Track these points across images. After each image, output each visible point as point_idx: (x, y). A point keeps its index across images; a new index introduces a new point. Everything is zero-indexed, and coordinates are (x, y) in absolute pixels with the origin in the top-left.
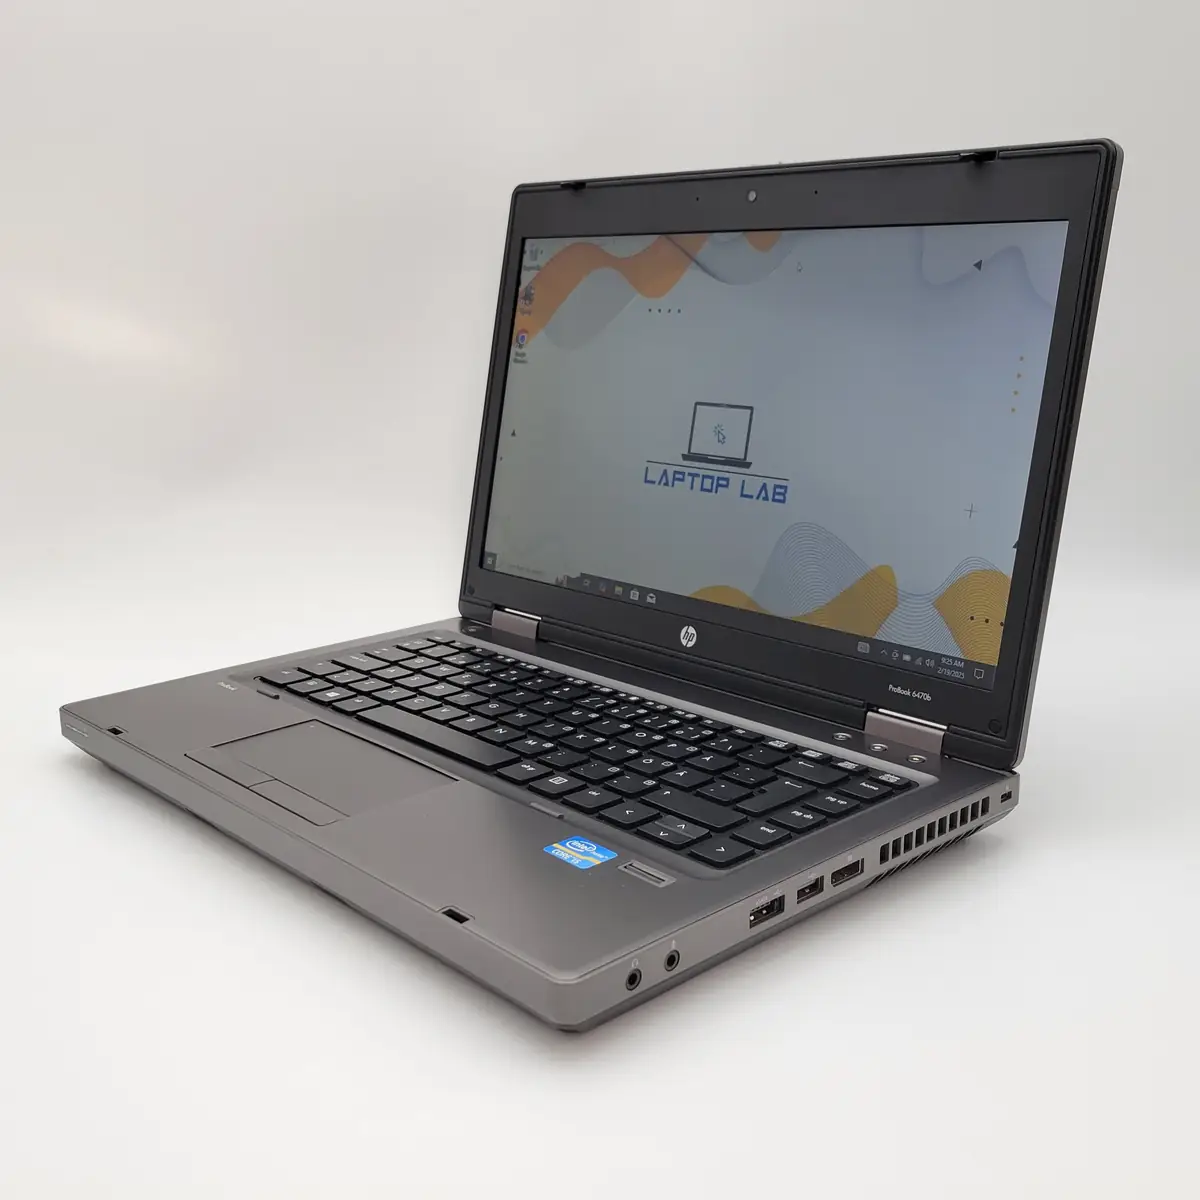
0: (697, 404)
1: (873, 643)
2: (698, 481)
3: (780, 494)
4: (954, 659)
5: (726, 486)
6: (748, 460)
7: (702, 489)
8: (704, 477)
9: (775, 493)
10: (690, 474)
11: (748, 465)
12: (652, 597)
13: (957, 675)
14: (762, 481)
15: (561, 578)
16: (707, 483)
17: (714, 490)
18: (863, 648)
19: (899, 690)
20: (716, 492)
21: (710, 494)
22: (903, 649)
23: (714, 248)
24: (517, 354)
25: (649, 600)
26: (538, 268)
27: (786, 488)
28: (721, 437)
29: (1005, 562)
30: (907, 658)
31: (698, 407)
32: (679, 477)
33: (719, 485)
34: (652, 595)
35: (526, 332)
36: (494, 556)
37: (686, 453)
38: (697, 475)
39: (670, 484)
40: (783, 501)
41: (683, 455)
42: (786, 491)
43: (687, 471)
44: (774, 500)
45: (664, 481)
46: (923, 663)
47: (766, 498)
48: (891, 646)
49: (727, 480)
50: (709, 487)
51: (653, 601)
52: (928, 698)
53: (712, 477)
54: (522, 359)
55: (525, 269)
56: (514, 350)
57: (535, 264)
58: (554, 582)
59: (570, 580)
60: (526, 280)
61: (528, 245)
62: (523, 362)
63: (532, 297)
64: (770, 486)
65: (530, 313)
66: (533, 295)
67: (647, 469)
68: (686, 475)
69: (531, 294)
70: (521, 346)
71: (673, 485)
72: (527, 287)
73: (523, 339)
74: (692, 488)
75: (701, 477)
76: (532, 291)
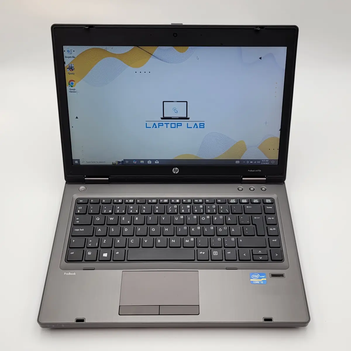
0: (163, 102)
1: (239, 160)
2: (169, 126)
3: (202, 126)
4: (265, 160)
5: (181, 125)
6: (188, 117)
7: (171, 127)
8: (171, 124)
9: (200, 126)
10: (165, 123)
11: (188, 119)
12: (157, 162)
13: (267, 163)
14: (194, 123)
15: (114, 162)
16: (173, 126)
17: (176, 127)
18: (238, 162)
19: (251, 171)
20: (177, 128)
21: (175, 128)
22: (250, 160)
24: (70, 89)
25: (156, 163)
26: (73, 57)
27: (204, 124)
28: (176, 111)
29: (277, 134)
30: (251, 162)
32: (161, 124)
33: (177, 126)
35: (74, 81)
37: (162, 117)
38: (169, 123)
39: (157, 127)
40: (204, 127)
41: (161, 118)
42: (204, 125)
43: (164, 123)
44: (200, 127)
45: (155, 126)
46: (256, 162)
47: (197, 127)
48: (246, 160)
49: (181, 124)
51: (158, 162)
52: (260, 171)
53: (175, 124)
54: (74, 91)
55: (66, 57)
56: (68, 88)
57: (71, 55)
58: (111, 164)
59: (119, 162)
60: (68, 62)
61: (65, 48)
62: (75, 92)
63: (73, 68)
64: (198, 124)
65: (74, 74)
66: (73, 67)
67: (146, 124)
68: (164, 124)
69: (72, 67)
70: (72, 86)
71: (159, 127)
72: (69, 64)
73: (72, 84)
74: (167, 128)
75: (170, 124)
76: (73, 66)
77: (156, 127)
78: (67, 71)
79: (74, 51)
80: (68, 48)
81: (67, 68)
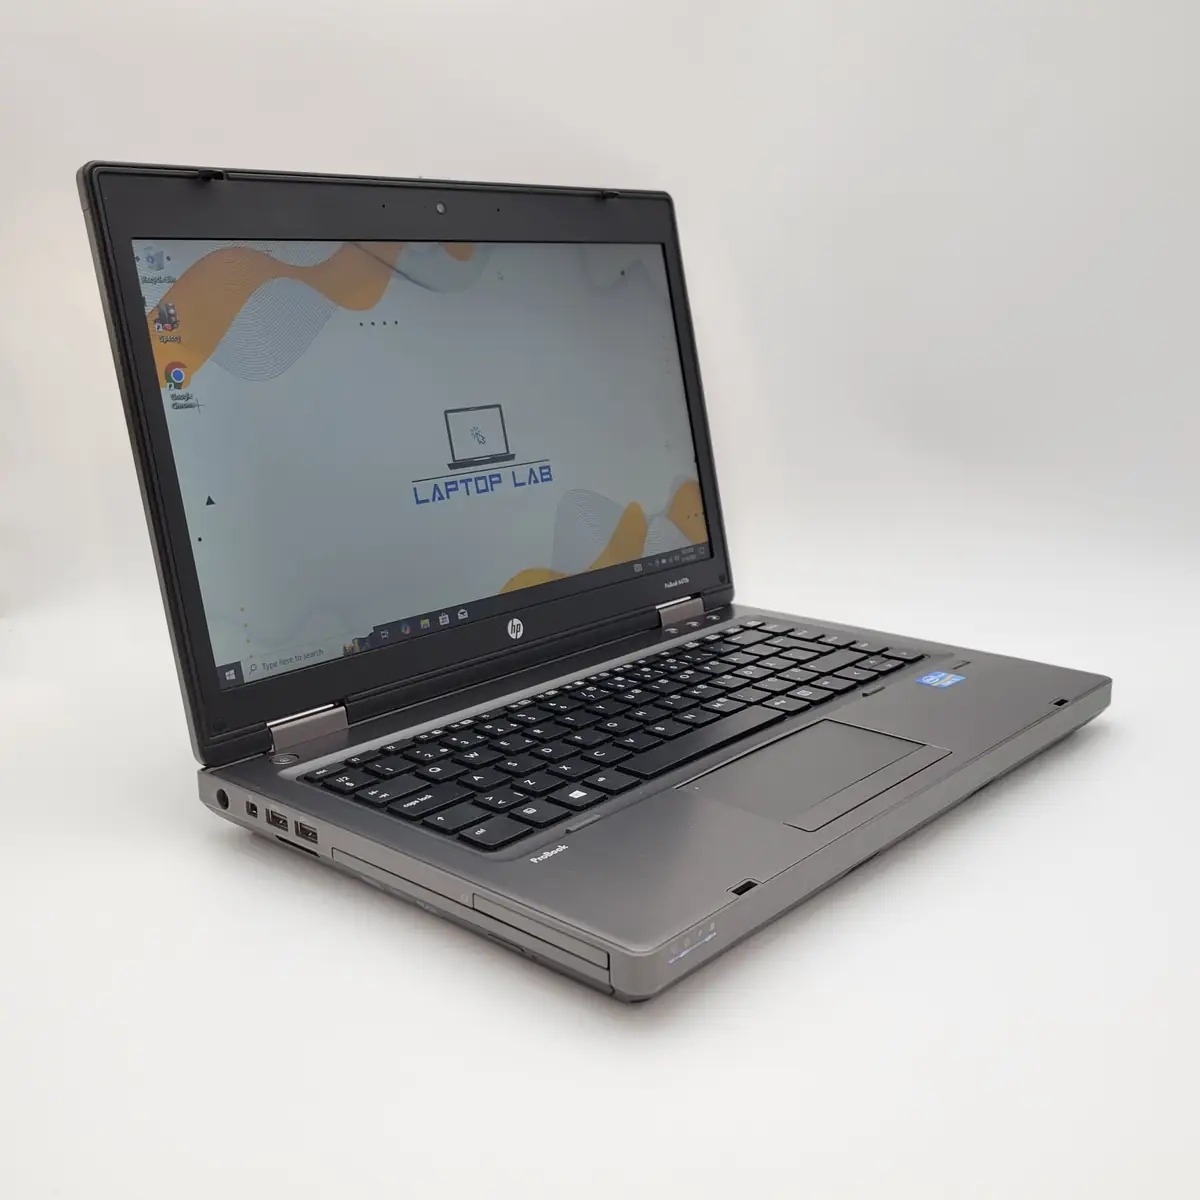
0: (446, 413)
1: (641, 561)
2: (471, 485)
3: (546, 474)
4: (687, 548)
5: (500, 482)
6: (511, 453)
7: (479, 492)
8: (476, 479)
9: (542, 474)
10: (461, 481)
11: (512, 457)
12: (462, 613)
14: (528, 468)
15: (349, 644)
16: (482, 485)
17: (490, 488)
18: (638, 568)
19: (671, 585)
20: (492, 490)
21: (487, 493)
22: (660, 556)
23: (411, 256)
24: (173, 397)
25: (461, 617)
26: (170, 280)
27: (548, 467)
28: (481, 439)
29: (692, 474)
30: (664, 561)
31: (449, 414)
32: (451, 487)
33: (492, 483)
34: (462, 610)
35: (181, 366)
36: (236, 667)
37: (451, 462)
38: (470, 480)
39: (445, 496)
40: (550, 479)
41: (449, 465)
42: (550, 470)
43: (458, 479)
44: (543, 480)
45: (437, 495)
46: (667, 561)
47: (536, 481)
48: (652, 559)
49: (499, 475)
50: (484, 488)
51: (466, 615)
52: (687, 580)
53: (484, 478)
54: (186, 403)
55: (145, 281)
56: (167, 393)
57: (161, 274)
58: (340, 654)
59: (361, 641)
60: (152, 296)
61: (139, 248)
62: (191, 406)
63: (173, 319)
64: (536, 468)
65: (178, 339)
66: (174, 315)
67: (415, 489)
68: (459, 483)
69: (170, 315)
70: (178, 386)
71: (448, 497)
72: (158, 306)
73: (178, 376)
74: (468, 494)
75: (473, 480)
76: (172, 311)
77: (441, 498)
78: (155, 330)
79: (168, 259)
80: (149, 248)
81: (155, 322)
